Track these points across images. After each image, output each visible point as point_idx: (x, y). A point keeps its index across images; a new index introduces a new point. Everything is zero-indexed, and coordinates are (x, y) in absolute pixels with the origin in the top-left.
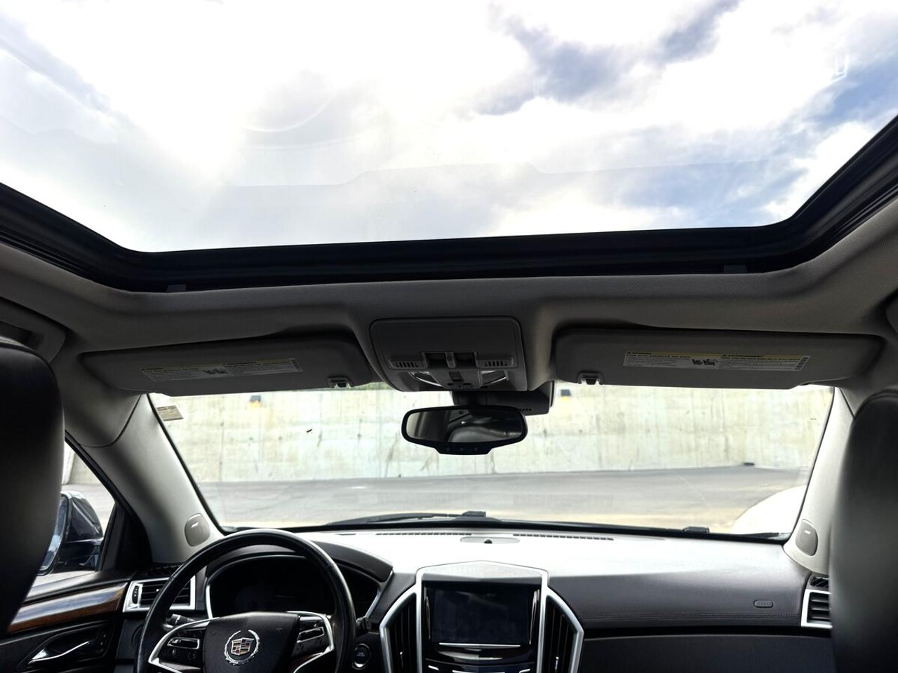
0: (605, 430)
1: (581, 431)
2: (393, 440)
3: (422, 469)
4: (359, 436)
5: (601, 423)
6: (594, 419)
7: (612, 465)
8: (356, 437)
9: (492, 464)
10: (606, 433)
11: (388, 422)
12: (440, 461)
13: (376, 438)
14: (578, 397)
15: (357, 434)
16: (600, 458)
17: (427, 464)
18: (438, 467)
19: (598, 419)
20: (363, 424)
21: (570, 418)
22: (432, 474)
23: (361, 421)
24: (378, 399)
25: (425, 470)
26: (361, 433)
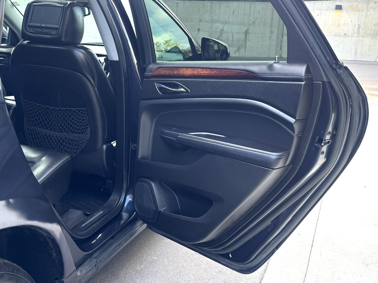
0: (363, 35)
1: (345, 34)
2: (219, 33)
3: (235, 52)
4: (199, 30)
5: (361, 30)
6: (357, 27)
7: (364, 58)
8: (197, 31)
9: (281, 51)
10: (363, 36)
11: (217, 23)
12: (247, 48)
13: (209, 31)
14: (347, 11)
15: (198, 28)
16: (356, 53)
17: (238, 49)
18: (245, 51)
19: (359, 27)
20: (201, 23)
21: (339, 25)
22: (240, 56)
23: (200, 21)
24: (211, 6)
25: (237, 53)
26: (200, 28)
